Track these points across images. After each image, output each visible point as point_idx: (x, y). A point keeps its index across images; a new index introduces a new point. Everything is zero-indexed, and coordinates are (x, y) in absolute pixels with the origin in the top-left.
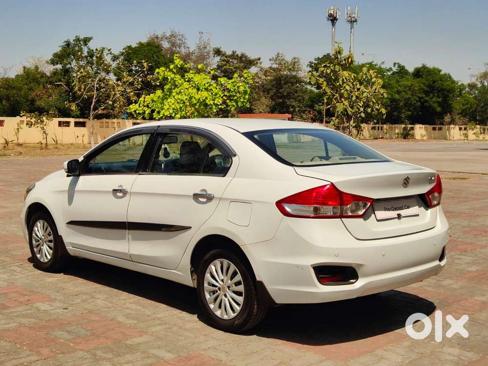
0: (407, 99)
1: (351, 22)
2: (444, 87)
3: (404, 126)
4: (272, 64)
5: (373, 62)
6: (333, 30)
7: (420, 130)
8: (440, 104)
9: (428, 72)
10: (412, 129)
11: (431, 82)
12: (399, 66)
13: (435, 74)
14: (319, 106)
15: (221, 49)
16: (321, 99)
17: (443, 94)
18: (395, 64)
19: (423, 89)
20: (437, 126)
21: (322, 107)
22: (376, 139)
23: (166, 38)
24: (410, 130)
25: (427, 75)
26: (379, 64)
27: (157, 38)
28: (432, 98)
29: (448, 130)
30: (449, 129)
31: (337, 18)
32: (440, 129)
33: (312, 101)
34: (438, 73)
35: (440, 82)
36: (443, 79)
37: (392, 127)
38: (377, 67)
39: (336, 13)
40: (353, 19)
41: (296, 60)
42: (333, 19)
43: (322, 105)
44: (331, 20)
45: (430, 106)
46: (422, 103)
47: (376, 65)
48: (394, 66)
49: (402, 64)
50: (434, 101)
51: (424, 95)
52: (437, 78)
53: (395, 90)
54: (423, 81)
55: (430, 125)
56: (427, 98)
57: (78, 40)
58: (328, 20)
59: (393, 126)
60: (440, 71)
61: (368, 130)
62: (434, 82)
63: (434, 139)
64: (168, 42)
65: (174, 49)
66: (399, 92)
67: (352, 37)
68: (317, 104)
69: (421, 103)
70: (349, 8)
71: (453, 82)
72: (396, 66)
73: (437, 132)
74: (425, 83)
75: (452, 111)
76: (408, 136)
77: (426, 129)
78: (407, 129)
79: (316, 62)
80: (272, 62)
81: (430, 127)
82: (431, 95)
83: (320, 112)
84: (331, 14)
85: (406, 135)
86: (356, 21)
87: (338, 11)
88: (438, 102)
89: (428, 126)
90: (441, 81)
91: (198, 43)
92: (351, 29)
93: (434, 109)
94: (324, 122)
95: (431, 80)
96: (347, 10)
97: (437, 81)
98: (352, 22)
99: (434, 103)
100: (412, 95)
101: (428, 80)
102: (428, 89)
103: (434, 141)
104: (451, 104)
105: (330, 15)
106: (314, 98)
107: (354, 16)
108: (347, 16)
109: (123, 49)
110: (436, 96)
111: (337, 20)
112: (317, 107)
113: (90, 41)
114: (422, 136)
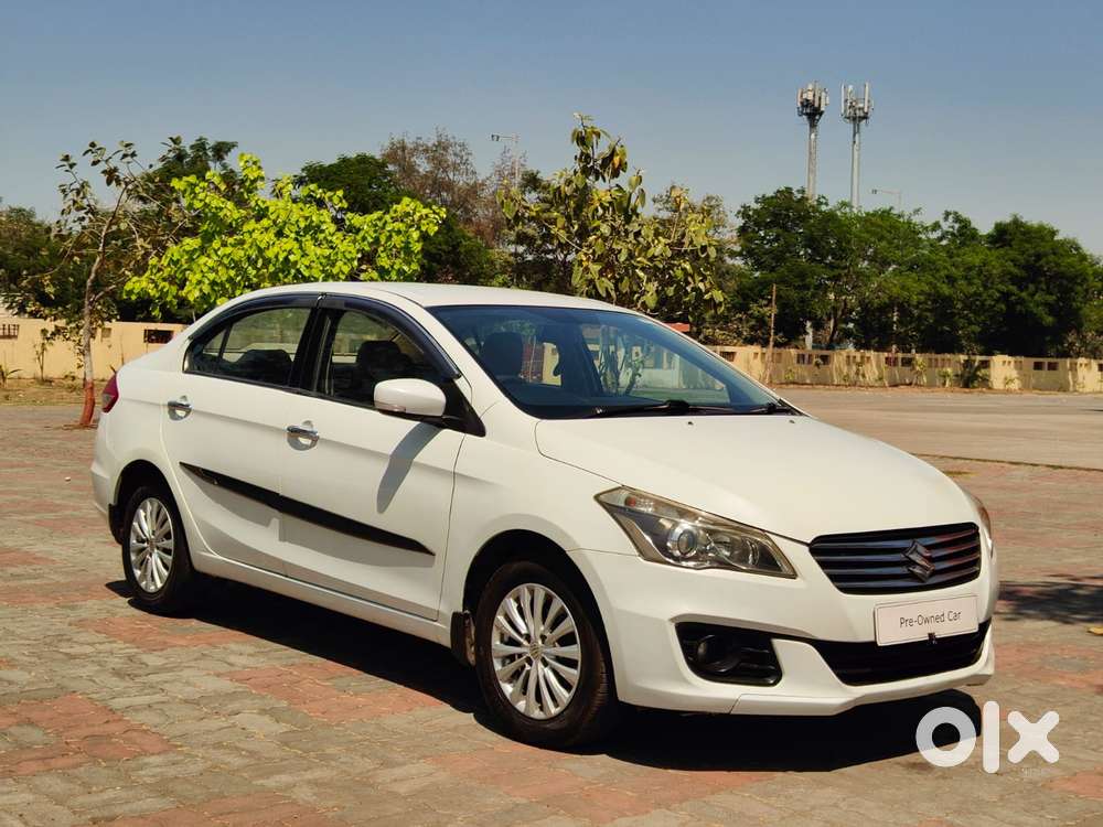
0: (972, 296)
1: (854, 119)
2: (1063, 269)
3: (966, 358)
4: (660, 210)
5: (891, 208)
6: (813, 136)
7: (1003, 368)
8: (1051, 309)
9: (1024, 234)
10: (985, 364)
11: (1030, 256)
12: (958, 219)
13: (1042, 238)
14: (761, 307)
15: (539, 176)
16: (765, 291)
17: (1061, 285)
18: (947, 214)
19: (1010, 273)
20: (1046, 361)
21: (766, 309)
22: (896, 386)
23: (426, 151)
24: (978, 368)
25: (1022, 240)
26: (906, 213)
27: (404, 148)
28: (1033, 295)
29: (1071, 369)
30: (1073, 368)
31: (822, 109)
32: (1052, 367)
33: (745, 297)
34: (1048, 238)
35: (1051, 258)
36: (1061, 251)
37: (936, 360)
38: (901, 220)
39: (820, 99)
40: (861, 114)
41: (713, 203)
42: (812, 112)
43: (766, 306)
44: (807, 114)
45: (1030, 315)
46: (1010, 306)
47: (899, 216)
48: (946, 219)
49: (964, 214)
50: (1038, 302)
51: (1014, 288)
52: (1044, 248)
53: (943, 273)
54: (1013, 254)
55: (1027, 356)
56: (1024, 294)
57: (200, 146)
58: (801, 114)
59: (939, 357)
60: (1053, 233)
61: (878, 366)
62: (1039, 257)
63: (1035, 388)
64: (428, 158)
65: (441, 175)
66: (951, 280)
67: (856, 153)
68: (756, 302)
69: (1007, 306)
70: (850, 88)
71: (1083, 258)
72: (951, 218)
73: (1044, 373)
74: (1018, 260)
75: (1081, 326)
76: (972, 382)
77: (1019, 366)
78: (971, 366)
79: (758, 206)
80: (658, 205)
81: (1029, 362)
82: (1032, 287)
83: (761, 322)
84: (808, 101)
85: (971, 379)
86: (865, 117)
87: (823, 94)
88: (1046, 304)
89: (1023, 359)
90: (1054, 254)
91: (498, 162)
92: (854, 135)
93: (1037, 321)
94: (771, 344)
95: (1032, 251)
96: (846, 92)
97: (1046, 255)
98: (857, 118)
99: (1038, 306)
100: (985, 287)
101: (1023, 253)
102: (1024, 274)
103: (1033, 395)
104: (1080, 309)
105: (806, 104)
106: (751, 289)
107: (861, 105)
108: (845, 106)
109: (303, 170)
110: (1043, 290)
111: (821, 114)
112: (754, 309)
113: (229, 150)
114: (1008, 381)
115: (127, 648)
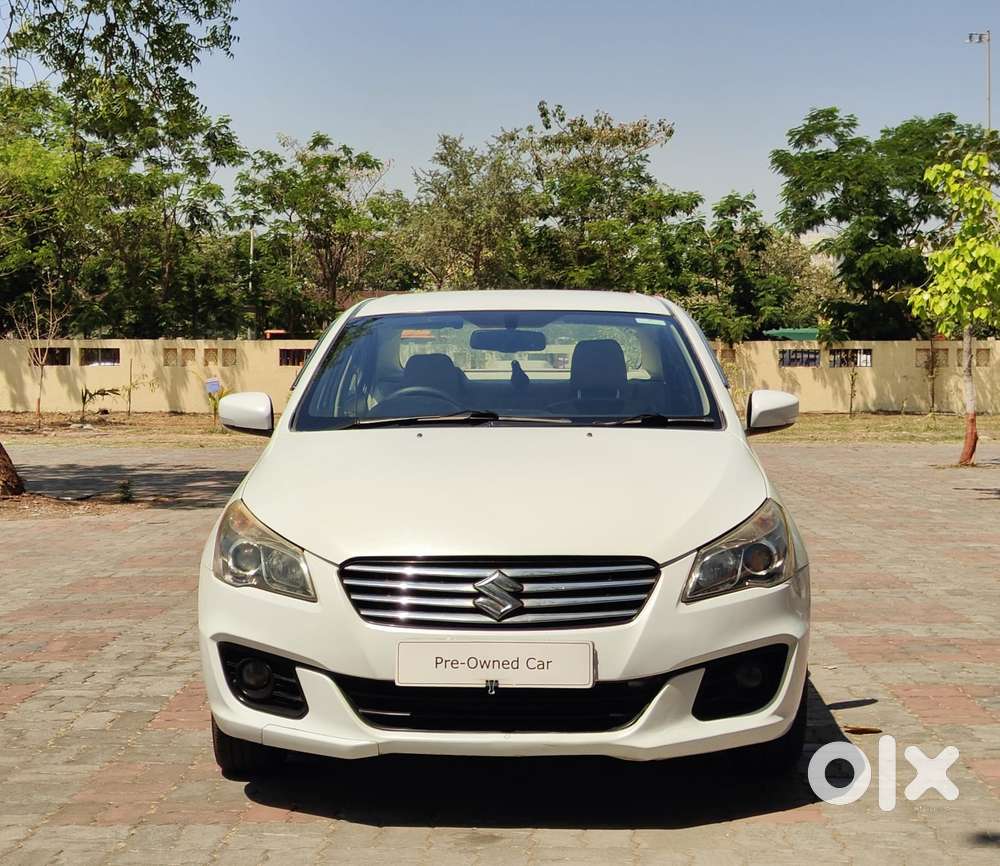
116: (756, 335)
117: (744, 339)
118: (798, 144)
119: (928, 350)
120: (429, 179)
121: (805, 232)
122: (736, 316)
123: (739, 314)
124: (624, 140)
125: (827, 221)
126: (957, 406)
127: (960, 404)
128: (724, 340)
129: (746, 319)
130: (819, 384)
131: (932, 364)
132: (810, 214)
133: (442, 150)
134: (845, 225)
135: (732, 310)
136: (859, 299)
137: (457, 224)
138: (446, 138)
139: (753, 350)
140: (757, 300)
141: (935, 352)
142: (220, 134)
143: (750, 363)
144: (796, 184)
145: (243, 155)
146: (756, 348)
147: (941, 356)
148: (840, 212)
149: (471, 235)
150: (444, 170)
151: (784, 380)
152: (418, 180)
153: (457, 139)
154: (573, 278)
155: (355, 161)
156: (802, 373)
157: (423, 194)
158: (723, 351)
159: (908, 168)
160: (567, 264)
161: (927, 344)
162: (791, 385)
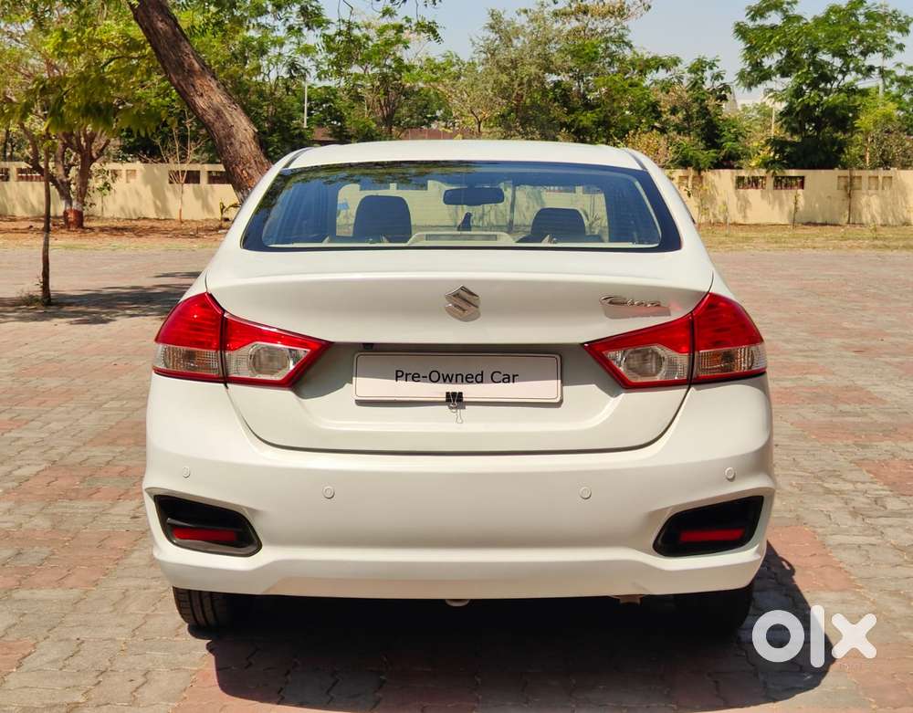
115: (883, 490)
116: (718, 165)
117: (710, 168)
118: (753, 18)
119: (846, 177)
120: (482, 43)
121: (756, 86)
122: (706, 150)
123: (708, 148)
124: (613, 13)
125: (774, 78)
126: (866, 218)
127: (869, 217)
128: (695, 169)
129: (712, 153)
130: (765, 202)
131: (850, 189)
132: (761, 71)
133: (490, 21)
134: (787, 80)
135: (701, 145)
136: (796, 139)
137: (504, 78)
138: (493, 11)
139: (717, 175)
140: (721, 137)
141: (852, 178)
142: (311, 6)
143: (713, 186)
144: (751, 49)
145: (328, 22)
146: (719, 174)
147: (856, 182)
148: (784, 71)
149: (516, 86)
150: (493, 36)
151: (738, 199)
152: (473, 44)
153: (501, 12)
154: (581, 121)
155: (414, 28)
156: (753, 194)
157: (476, 56)
158: (694, 177)
159: (835, 35)
160: (576, 109)
161: (846, 173)
162: (744, 204)
